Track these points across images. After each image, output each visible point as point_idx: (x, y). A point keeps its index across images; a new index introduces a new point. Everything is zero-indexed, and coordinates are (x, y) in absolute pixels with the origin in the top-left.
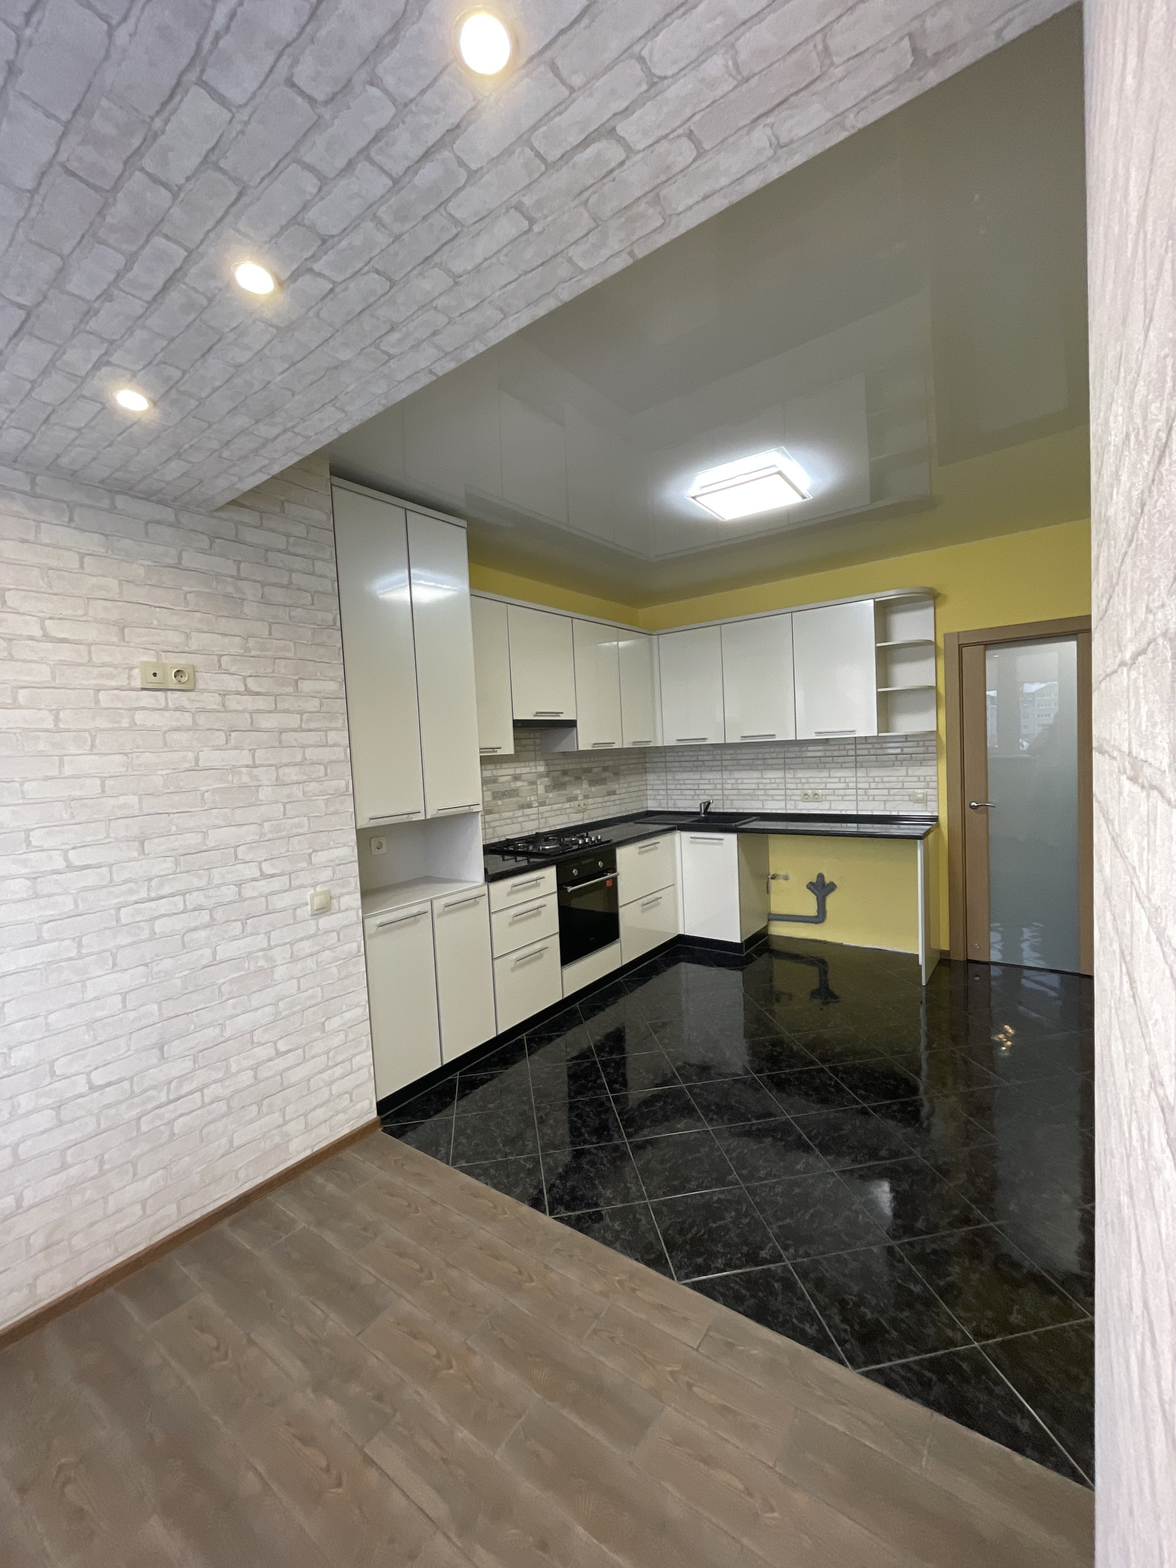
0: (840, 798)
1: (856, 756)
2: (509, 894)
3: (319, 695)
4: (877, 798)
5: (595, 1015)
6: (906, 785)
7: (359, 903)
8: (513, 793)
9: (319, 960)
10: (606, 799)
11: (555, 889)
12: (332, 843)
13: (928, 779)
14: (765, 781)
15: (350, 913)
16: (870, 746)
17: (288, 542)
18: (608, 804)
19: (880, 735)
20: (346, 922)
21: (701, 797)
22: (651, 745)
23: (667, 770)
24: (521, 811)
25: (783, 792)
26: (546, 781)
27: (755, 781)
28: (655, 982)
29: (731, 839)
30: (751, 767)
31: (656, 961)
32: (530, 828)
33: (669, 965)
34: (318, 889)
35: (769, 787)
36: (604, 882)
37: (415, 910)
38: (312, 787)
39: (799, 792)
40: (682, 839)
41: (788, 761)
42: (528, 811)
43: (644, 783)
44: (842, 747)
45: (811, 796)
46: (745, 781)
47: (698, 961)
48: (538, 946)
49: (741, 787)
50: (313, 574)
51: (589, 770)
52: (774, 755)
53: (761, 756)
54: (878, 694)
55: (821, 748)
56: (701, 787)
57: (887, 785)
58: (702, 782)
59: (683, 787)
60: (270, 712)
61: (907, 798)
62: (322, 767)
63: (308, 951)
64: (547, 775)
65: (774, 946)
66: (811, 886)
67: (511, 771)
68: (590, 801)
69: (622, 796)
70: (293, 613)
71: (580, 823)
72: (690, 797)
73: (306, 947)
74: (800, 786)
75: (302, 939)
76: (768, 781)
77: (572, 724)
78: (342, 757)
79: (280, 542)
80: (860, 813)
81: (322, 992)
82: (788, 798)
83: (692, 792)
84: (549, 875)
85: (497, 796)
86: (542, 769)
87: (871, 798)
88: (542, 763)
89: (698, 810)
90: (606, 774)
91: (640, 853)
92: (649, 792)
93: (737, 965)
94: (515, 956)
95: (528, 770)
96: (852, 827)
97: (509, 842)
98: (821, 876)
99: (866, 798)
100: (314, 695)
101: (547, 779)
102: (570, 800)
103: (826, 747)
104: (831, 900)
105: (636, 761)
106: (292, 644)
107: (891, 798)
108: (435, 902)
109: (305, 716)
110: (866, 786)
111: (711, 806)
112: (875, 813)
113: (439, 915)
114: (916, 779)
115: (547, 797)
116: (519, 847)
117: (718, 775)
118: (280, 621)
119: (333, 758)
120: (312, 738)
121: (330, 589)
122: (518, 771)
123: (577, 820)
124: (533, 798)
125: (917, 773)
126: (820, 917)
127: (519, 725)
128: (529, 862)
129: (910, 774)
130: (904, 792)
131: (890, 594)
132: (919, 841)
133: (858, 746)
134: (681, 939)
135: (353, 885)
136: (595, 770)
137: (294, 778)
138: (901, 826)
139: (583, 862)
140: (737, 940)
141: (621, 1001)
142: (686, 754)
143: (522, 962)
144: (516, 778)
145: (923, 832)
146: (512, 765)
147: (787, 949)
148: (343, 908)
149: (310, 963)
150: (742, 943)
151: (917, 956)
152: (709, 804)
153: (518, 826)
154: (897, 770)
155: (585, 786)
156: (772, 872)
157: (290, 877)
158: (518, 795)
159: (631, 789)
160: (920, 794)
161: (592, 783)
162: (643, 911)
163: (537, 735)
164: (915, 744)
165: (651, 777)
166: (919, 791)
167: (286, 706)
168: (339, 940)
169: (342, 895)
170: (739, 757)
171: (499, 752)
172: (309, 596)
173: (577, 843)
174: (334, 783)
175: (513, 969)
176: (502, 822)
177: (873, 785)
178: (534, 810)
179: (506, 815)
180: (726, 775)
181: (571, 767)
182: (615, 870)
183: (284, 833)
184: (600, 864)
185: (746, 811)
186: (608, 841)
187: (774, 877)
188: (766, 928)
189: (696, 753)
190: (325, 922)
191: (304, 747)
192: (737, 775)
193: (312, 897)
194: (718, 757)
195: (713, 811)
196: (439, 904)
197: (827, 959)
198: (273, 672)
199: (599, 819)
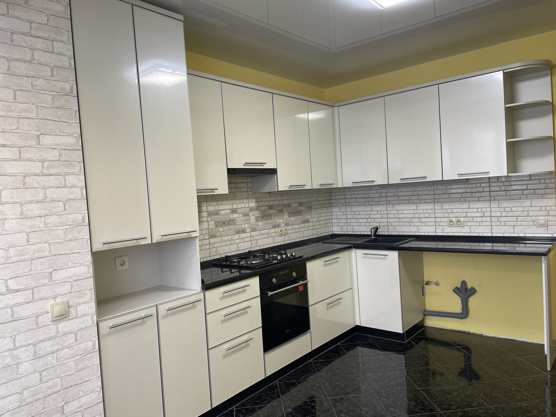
0: (478, 224)
1: (490, 191)
2: (221, 299)
3: (58, 147)
4: (507, 223)
5: (289, 390)
6: (531, 213)
7: (94, 310)
8: (231, 222)
9: (59, 356)
10: (301, 226)
11: (258, 294)
12: (70, 263)
13: (548, 208)
14: (418, 212)
15: (85, 318)
16: (501, 184)
17: (31, 28)
18: (303, 229)
19: (510, 175)
20: (83, 326)
21: (371, 224)
22: (334, 186)
23: (346, 204)
24: (237, 235)
25: (433, 220)
26: (257, 213)
27: (412, 212)
28: (337, 363)
29: (394, 255)
30: (409, 201)
31: (338, 346)
32: (244, 247)
33: (348, 350)
34: (58, 300)
35: (422, 216)
36: (298, 286)
37: (143, 314)
38: (53, 219)
39: (446, 220)
40: (357, 254)
41: (436, 196)
42: (243, 235)
43: (330, 214)
44: (479, 185)
45: (455, 222)
46: (404, 212)
47: (371, 346)
48: (245, 338)
49: (401, 216)
50: (52, 52)
51: (289, 205)
52: (426, 192)
53: (415, 193)
54: (508, 143)
55: (463, 186)
56: (372, 216)
57: (516, 214)
58: (372, 213)
59: (358, 217)
60: (15, 160)
61: (532, 223)
62: (61, 204)
63: (49, 350)
64: (257, 209)
65: (429, 336)
66: (457, 290)
67: (230, 207)
68: (290, 227)
69: (314, 223)
70: (35, 83)
71: (282, 243)
72: (364, 224)
73: (47, 346)
74: (446, 215)
75: (43, 341)
76: (422, 211)
77: (273, 172)
78: (79, 195)
79: (24, 27)
80: (494, 235)
81: (62, 382)
82: (437, 224)
83: (365, 220)
84: (254, 283)
85: (218, 224)
86: (253, 204)
87: (503, 223)
88: (253, 200)
89: (370, 233)
90: (302, 208)
91: (325, 265)
92: (334, 221)
93: (400, 351)
94: (226, 346)
95: (243, 205)
96: (488, 246)
97: (227, 258)
98: (464, 283)
99: (498, 223)
100: (54, 147)
101: (257, 212)
102: (274, 227)
103: (466, 186)
104: (473, 302)
105: (324, 198)
106: (34, 106)
107: (519, 223)
108: (159, 307)
109: (46, 164)
110: (499, 214)
111: (379, 230)
112: (506, 235)
113: (164, 317)
114: (539, 208)
115: (258, 225)
116: (234, 262)
117: (384, 208)
118: (23, 89)
119: (72, 197)
120: (53, 181)
121: (67, 65)
122: (235, 206)
123: (280, 241)
124: (246, 226)
125: (538, 204)
126: (464, 314)
127: (231, 172)
128: (240, 273)
129: (533, 205)
130: (529, 219)
131: (516, 66)
132: (543, 257)
133: (492, 184)
134: (357, 328)
135: (89, 296)
136: (293, 205)
137: (37, 213)
138: (527, 245)
139: (280, 273)
140: (400, 331)
141: (311, 378)
142: (360, 192)
143: (231, 351)
144: (234, 211)
145: (546, 250)
146: (230, 202)
147: (439, 337)
148: (79, 314)
149: (51, 360)
150: (404, 333)
151: (543, 345)
152: (377, 229)
153: (235, 246)
154: (523, 202)
155: (286, 216)
156: (426, 280)
157: (33, 291)
158: (235, 224)
159: (321, 219)
160: (543, 220)
161: (291, 214)
162: (327, 309)
163: (249, 180)
164: (538, 182)
165: (335, 210)
166: (541, 218)
167: (29, 155)
168: (76, 340)
169: (80, 304)
170: (399, 194)
171: (217, 192)
172: (49, 69)
173: (277, 259)
174: (72, 217)
175: (225, 356)
176: (223, 244)
177: (504, 214)
178: (248, 235)
179: (225, 238)
180: (390, 207)
181: (275, 203)
182: (306, 279)
183: (27, 257)
184: (294, 274)
185: (405, 234)
186: (301, 257)
187: (428, 283)
188: (423, 321)
189: (367, 192)
190: (63, 326)
191: (45, 188)
192: (398, 207)
193: (53, 307)
194: (384, 195)
195: (380, 234)
196: (163, 309)
197: (470, 346)
198: (18, 128)
199: (297, 240)
